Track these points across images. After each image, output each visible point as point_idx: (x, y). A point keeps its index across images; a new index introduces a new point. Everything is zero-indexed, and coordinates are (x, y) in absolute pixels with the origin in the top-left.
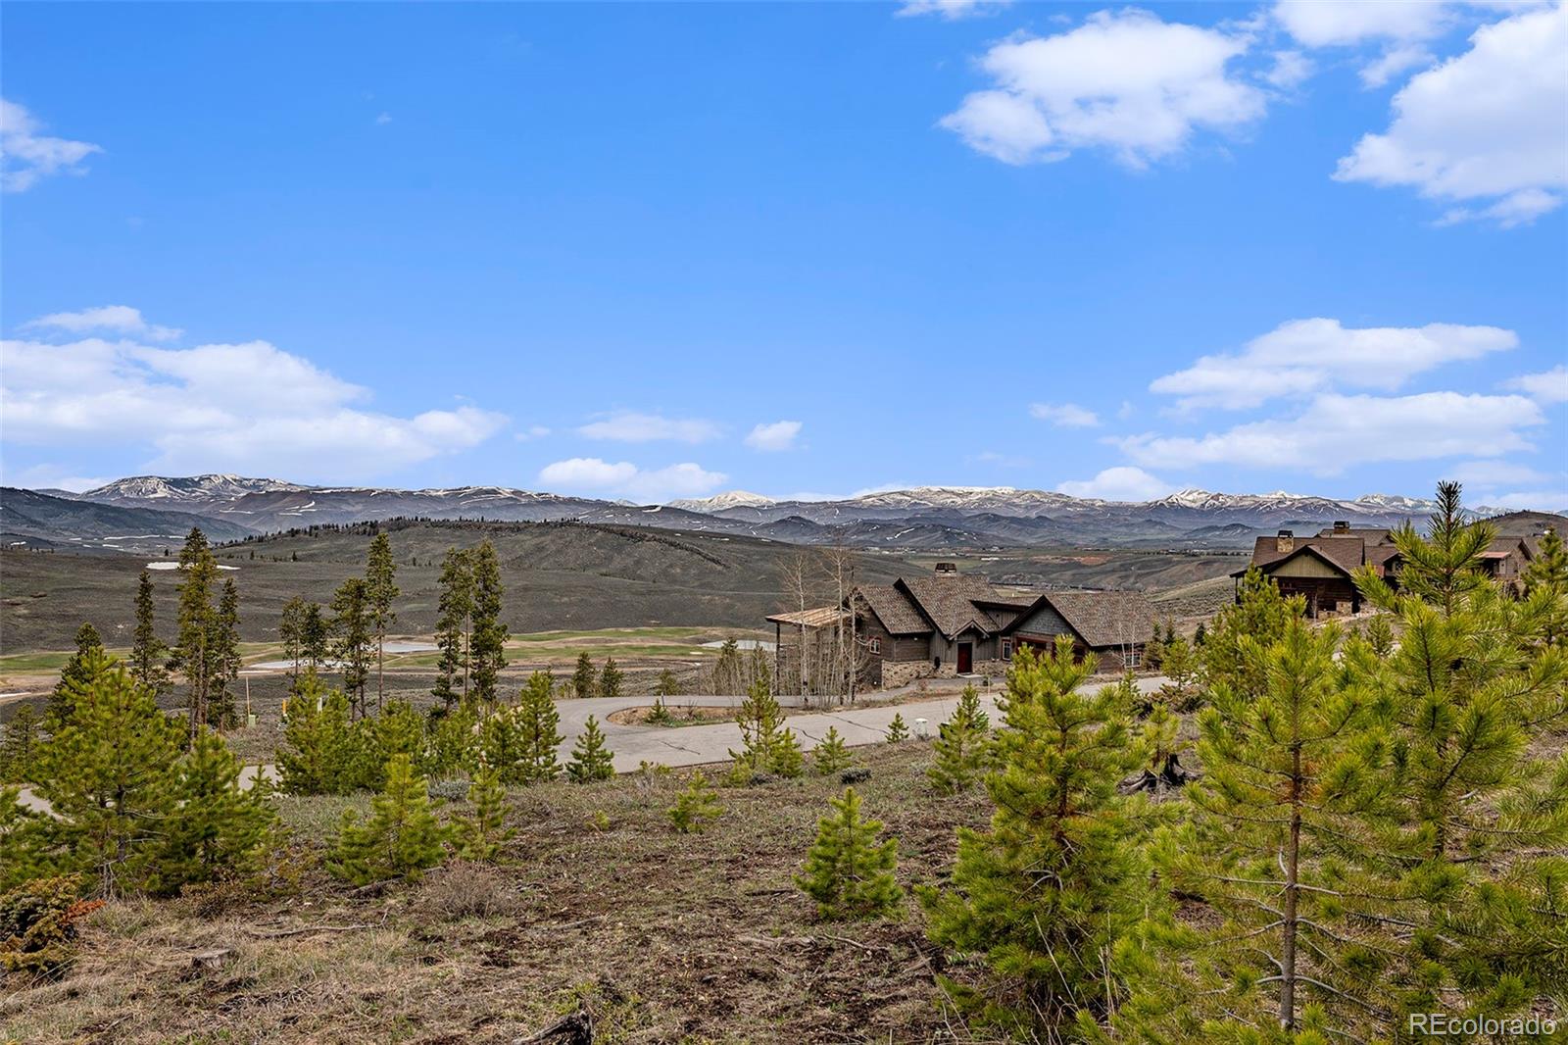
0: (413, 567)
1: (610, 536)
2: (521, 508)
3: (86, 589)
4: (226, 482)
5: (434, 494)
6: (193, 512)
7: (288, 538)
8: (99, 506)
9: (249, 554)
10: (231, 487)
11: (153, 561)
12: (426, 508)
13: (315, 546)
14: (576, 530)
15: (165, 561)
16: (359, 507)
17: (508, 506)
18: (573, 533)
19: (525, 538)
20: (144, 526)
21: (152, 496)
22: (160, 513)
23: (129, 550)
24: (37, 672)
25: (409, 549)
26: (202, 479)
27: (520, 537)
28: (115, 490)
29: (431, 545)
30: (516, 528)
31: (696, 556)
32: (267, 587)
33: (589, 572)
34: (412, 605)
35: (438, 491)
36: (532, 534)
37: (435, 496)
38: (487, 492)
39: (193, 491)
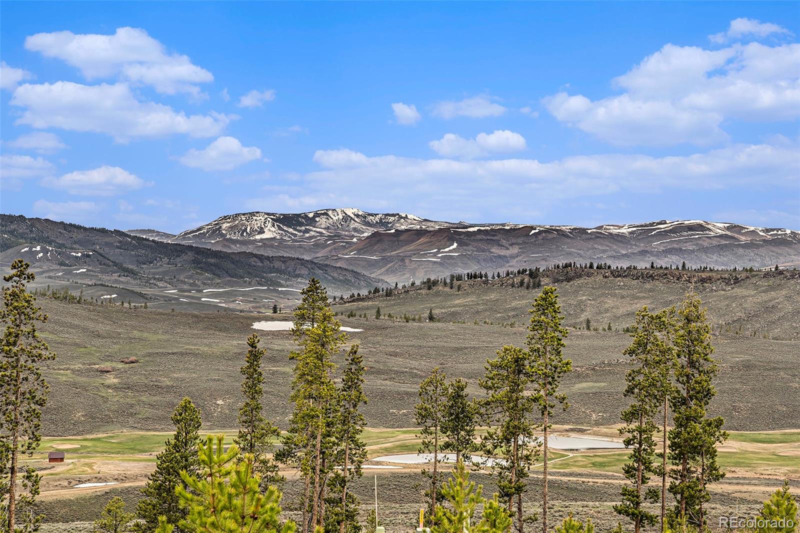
0: (586, 332)
2: (741, 251)
3: (182, 354)
4: (347, 218)
5: (615, 231)
6: (307, 257)
7: (423, 292)
8: (198, 251)
9: (374, 311)
10: (353, 225)
11: (259, 319)
12: (604, 251)
13: (457, 302)
15: (273, 319)
16: (515, 250)
17: (721, 248)
19: (745, 292)
20: (249, 275)
21: (258, 237)
22: (268, 258)
23: (232, 306)
24: (126, 456)
25: (581, 307)
26: (317, 215)
27: (738, 291)
28: (216, 230)
29: (610, 302)
30: (733, 279)
32: (396, 355)
34: (584, 385)
35: (620, 227)
36: (756, 287)
37: (618, 235)
38: (691, 228)
39: (307, 231)
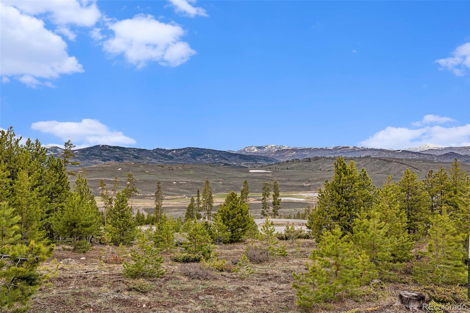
0: (320, 171)
1: (381, 161)
2: (356, 152)
3: (235, 177)
4: (272, 147)
5: (329, 148)
6: (263, 156)
7: (286, 163)
8: (240, 155)
9: (275, 168)
10: (273, 148)
11: (251, 170)
12: (327, 153)
13: (293, 165)
14: (370, 159)
15: (254, 170)
16: (308, 153)
17: (351, 152)
18: (369, 160)
20: (251, 160)
21: (253, 151)
22: (255, 156)
23: (246, 166)
24: (223, 198)
25: (319, 166)
26: (266, 146)
28: (244, 150)
29: (325, 164)
31: (410, 167)
32: (279, 177)
33: (373, 173)
35: (331, 148)
36: (356, 161)
38: (345, 147)
39: (263, 150)
